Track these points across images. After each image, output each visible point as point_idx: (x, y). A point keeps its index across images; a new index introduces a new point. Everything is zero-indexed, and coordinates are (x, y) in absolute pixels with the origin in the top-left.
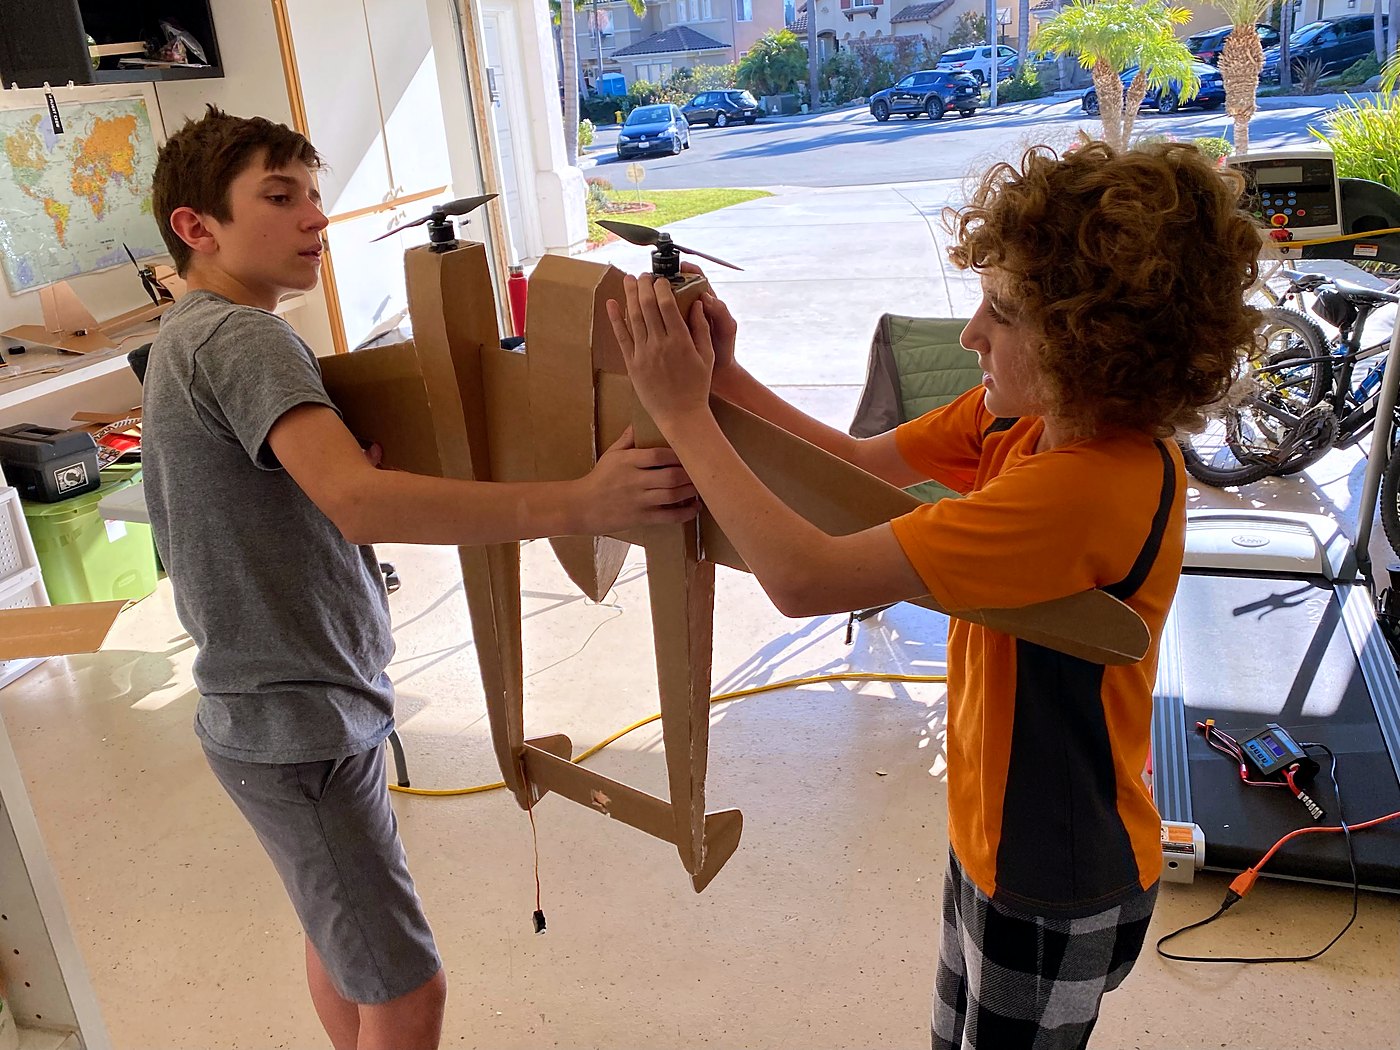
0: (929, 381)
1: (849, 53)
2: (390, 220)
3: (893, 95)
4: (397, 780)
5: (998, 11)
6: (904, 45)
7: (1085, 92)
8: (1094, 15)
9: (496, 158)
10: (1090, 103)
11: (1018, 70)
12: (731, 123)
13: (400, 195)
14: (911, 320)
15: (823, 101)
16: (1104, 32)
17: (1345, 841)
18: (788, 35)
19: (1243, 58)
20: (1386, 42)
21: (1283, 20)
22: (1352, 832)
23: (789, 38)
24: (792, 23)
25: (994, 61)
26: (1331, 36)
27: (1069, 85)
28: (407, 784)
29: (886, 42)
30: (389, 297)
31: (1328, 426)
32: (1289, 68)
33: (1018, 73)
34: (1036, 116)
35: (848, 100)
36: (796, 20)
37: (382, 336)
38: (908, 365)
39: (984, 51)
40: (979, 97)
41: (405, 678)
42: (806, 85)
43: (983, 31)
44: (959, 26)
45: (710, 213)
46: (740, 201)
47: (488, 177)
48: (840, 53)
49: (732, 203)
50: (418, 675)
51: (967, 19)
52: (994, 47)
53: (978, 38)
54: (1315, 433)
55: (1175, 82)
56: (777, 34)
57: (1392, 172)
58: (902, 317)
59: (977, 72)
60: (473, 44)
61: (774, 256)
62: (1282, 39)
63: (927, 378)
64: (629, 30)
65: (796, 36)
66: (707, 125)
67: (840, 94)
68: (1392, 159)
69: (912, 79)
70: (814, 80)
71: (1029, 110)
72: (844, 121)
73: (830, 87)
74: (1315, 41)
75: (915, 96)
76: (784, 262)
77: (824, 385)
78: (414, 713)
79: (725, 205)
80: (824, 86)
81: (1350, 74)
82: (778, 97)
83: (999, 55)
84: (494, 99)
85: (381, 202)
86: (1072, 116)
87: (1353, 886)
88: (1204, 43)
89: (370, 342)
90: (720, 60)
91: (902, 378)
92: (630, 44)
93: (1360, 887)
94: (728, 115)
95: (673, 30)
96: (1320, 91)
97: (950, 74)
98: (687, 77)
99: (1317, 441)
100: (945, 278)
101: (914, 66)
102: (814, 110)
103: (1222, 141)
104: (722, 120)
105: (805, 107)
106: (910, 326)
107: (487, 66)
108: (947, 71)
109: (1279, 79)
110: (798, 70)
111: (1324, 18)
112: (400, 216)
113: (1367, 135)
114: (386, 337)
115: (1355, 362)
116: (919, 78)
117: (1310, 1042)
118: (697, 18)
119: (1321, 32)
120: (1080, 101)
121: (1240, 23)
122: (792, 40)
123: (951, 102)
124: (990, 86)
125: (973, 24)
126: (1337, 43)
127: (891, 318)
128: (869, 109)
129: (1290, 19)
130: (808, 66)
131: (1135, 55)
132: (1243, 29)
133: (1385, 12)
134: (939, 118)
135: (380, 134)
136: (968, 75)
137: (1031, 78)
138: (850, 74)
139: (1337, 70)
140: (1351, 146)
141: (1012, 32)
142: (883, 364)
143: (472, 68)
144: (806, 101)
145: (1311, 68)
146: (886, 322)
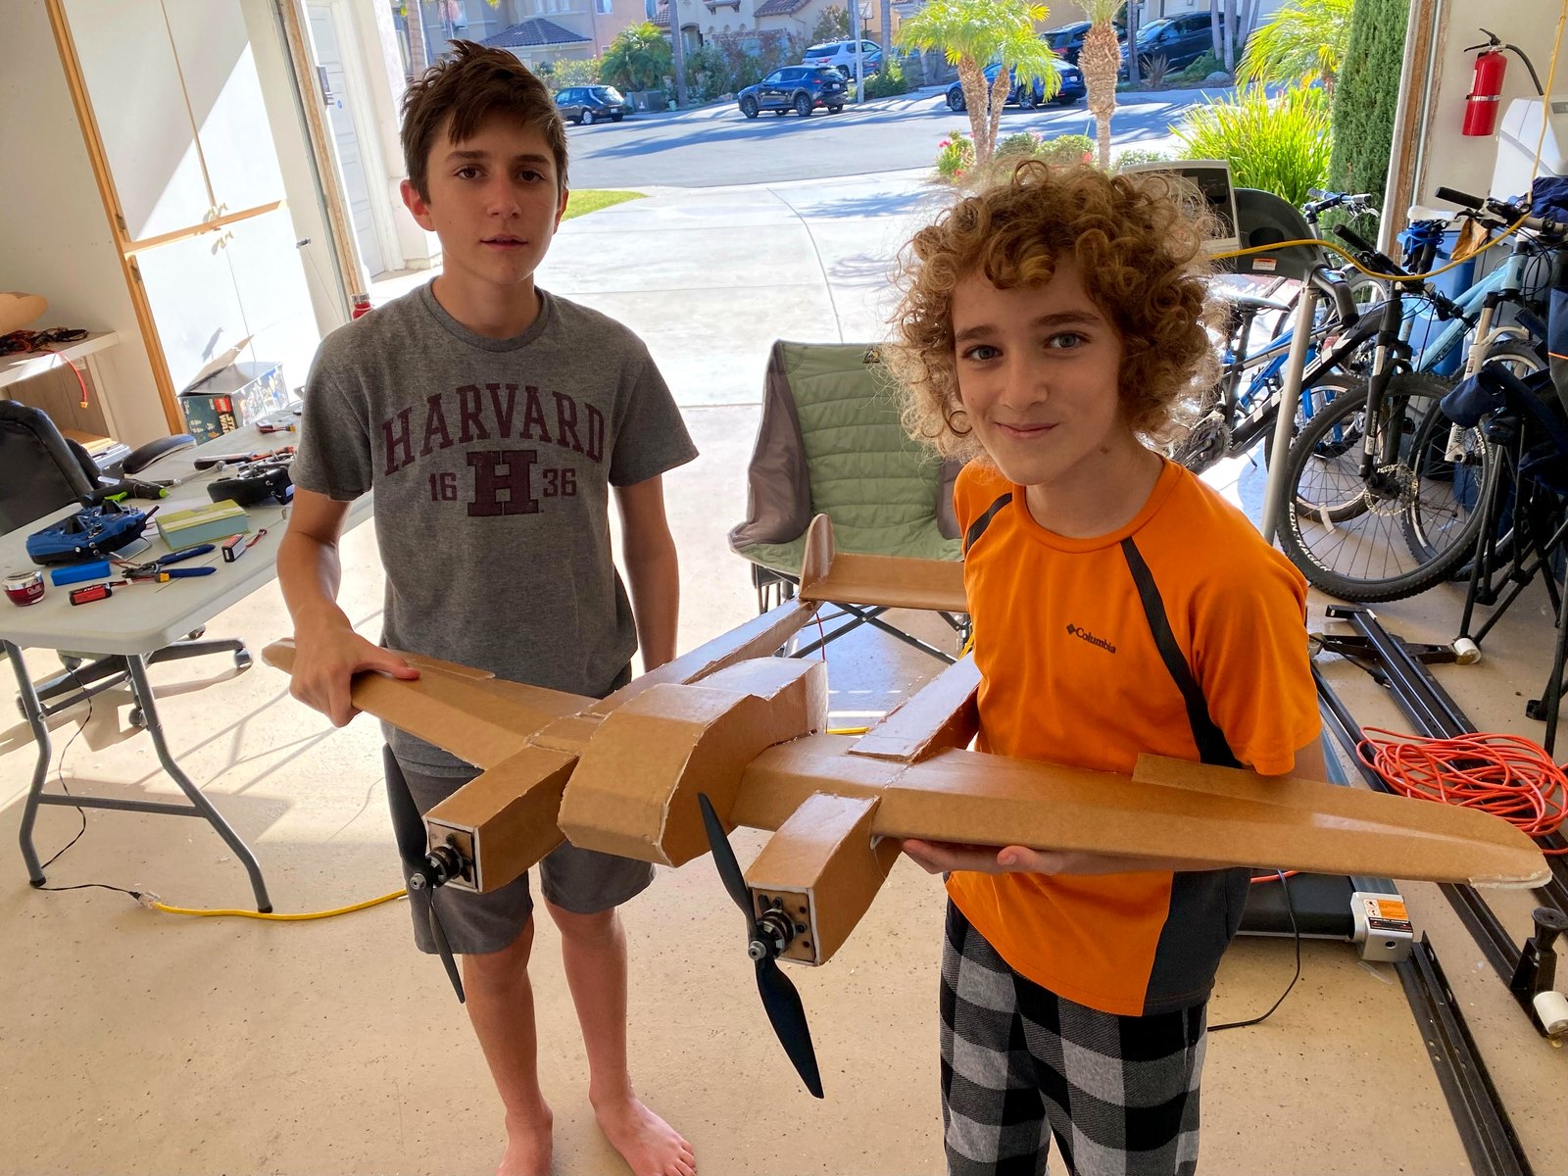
0: (828, 412)
1: (714, 48)
2: (215, 242)
3: (761, 90)
4: (257, 905)
5: (860, 5)
6: (769, 40)
7: (948, 87)
8: (956, 10)
9: (336, 167)
10: (954, 99)
11: (883, 65)
12: (597, 121)
13: (224, 213)
14: (806, 347)
15: (691, 98)
16: (968, 27)
17: (1282, 886)
18: (651, 29)
19: (1102, 56)
20: (1223, 39)
21: (1129, 17)
22: (1287, 878)
23: (652, 31)
24: (654, 16)
25: (858, 57)
26: (1172, 33)
27: (933, 81)
28: (269, 910)
29: (751, 36)
30: (220, 331)
31: (1220, 437)
32: (1137, 64)
33: (883, 69)
34: (902, 113)
35: (716, 96)
36: (658, 12)
37: (214, 375)
38: (805, 396)
39: (848, 46)
40: (846, 93)
41: (262, 777)
42: (673, 81)
43: (847, 25)
44: (822, 19)
45: (582, 217)
46: (612, 203)
47: (328, 188)
48: (704, 47)
49: (604, 205)
50: (277, 772)
51: (829, 13)
52: (858, 42)
53: (841, 33)
54: (1208, 443)
55: (1038, 79)
56: (638, 28)
57: (1247, 170)
58: (795, 344)
59: (842, 68)
60: (299, 37)
61: (651, 263)
62: (1129, 35)
63: (826, 408)
64: (483, 22)
65: (659, 29)
66: (572, 122)
67: (708, 90)
68: (1246, 157)
69: (779, 75)
70: (681, 76)
71: (896, 105)
72: (713, 118)
73: (697, 83)
74: (1159, 38)
75: (783, 92)
76: (663, 270)
77: (715, 406)
78: (275, 820)
79: (597, 208)
80: (691, 82)
81: (1192, 70)
82: (645, 94)
83: (863, 50)
84: (329, 101)
85: (201, 222)
86: (938, 113)
87: (1293, 935)
88: (1058, 38)
89: (201, 382)
90: (583, 55)
91: (800, 410)
92: (485, 37)
93: (1302, 935)
94: (594, 112)
95: (530, 23)
96: (1166, 87)
97: (817, 70)
98: (548, 72)
99: (1210, 452)
100: (828, 284)
101: (780, 61)
102: (682, 107)
103: (1085, 138)
104: (587, 117)
105: (672, 104)
106: (805, 353)
107: (318, 65)
108: (813, 67)
109: (1128, 74)
110: (662, 66)
111: (1165, 15)
112: (226, 237)
113: (1223, 134)
114: (219, 375)
115: (1242, 370)
116: (787, 74)
117: (1268, 1120)
118: (554, 10)
119: (1164, 30)
120: (943, 98)
121: (1097, 20)
122: (655, 34)
123: (818, 99)
124: (856, 81)
125: (836, 18)
126: (1179, 40)
127: (783, 345)
128: (737, 105)
129: (1135, 16)
130: (673, 61)
131: (998, 51)
132: (1101, 26)
133: (1221, 10)
134: (808, 115)
135: (194, 144)
136: (834, 70)
137: (895, 73)
138: (716, 69)
139: (1180, 66)
140: (1209, 143)
141: (875, 26)
142: (778, 394)
143: (300, 66)
144: (674, 97)
145: (1157, 64)
146: (779, 351)
